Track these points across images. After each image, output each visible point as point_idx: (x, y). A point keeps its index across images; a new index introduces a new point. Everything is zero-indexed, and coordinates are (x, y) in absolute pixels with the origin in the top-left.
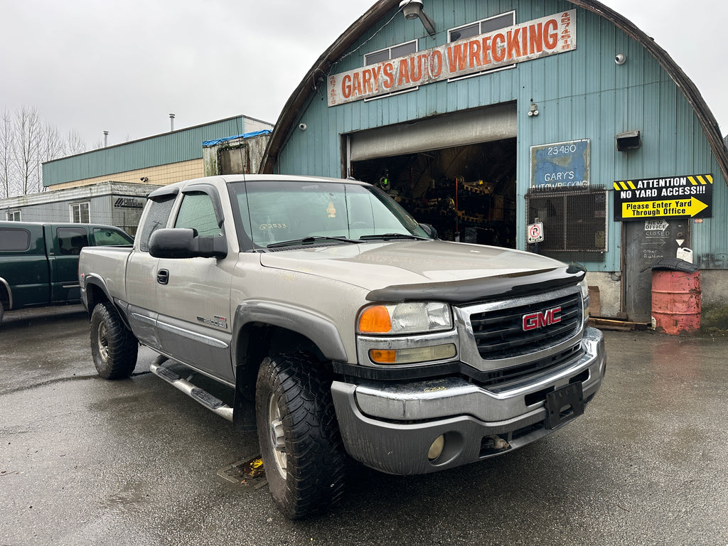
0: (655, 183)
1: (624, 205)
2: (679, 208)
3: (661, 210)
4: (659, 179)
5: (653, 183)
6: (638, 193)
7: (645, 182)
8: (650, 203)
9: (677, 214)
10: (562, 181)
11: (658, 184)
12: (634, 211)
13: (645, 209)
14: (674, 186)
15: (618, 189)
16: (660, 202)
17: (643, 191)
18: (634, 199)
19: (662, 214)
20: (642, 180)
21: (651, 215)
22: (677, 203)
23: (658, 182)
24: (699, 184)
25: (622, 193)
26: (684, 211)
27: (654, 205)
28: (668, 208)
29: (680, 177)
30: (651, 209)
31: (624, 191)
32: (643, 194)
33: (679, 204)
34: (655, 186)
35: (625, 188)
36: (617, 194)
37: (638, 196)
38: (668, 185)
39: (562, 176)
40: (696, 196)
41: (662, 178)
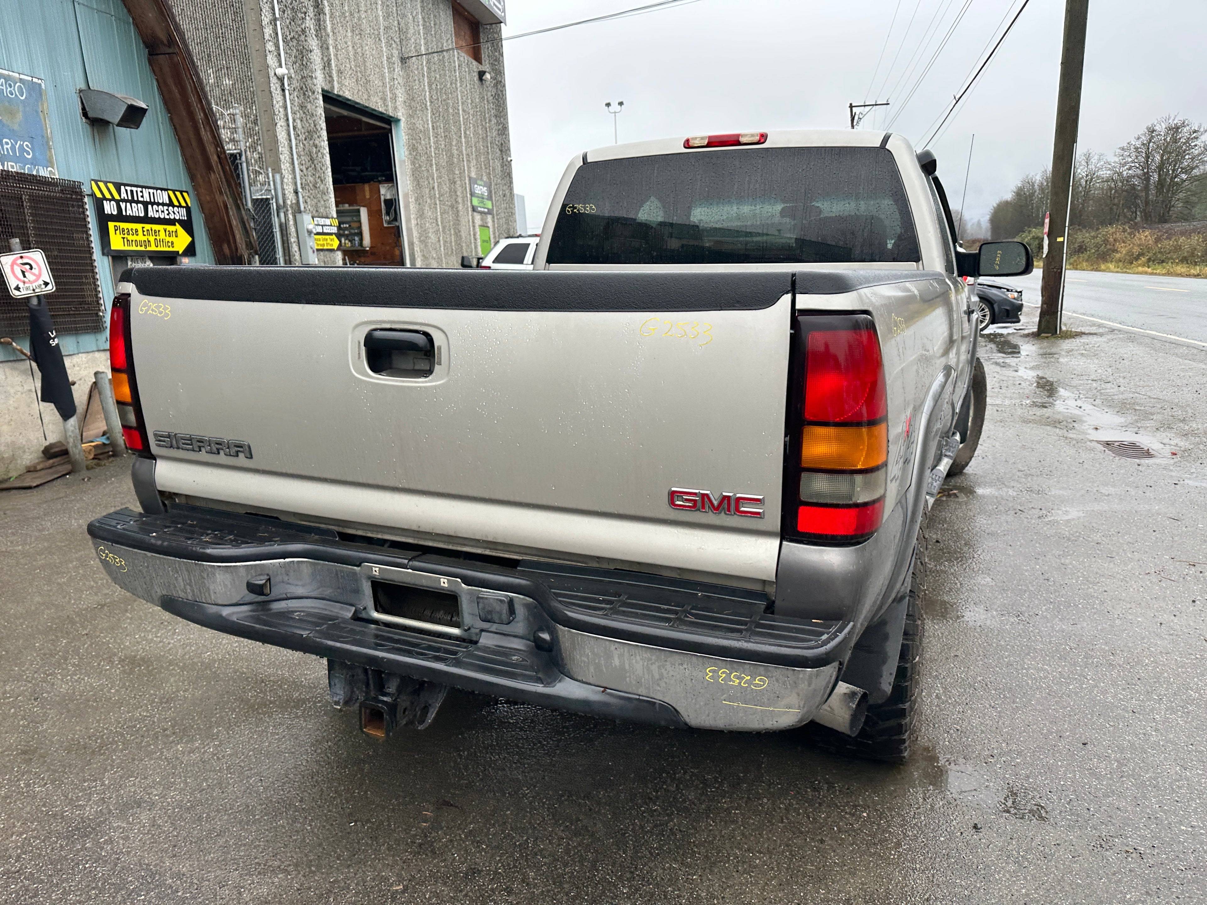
0: (140, 194)
1: (111, 225)
2: (168, 239)
3: (152, 239)
4: (142, 187)
5: (137, 191)
6: (123, 205)
7: (129, 188)
8: (139, 226)
9: (167, 249)
10: (16, 159)
11: (142, 197)
12: (124, 238)
13: (134, 238)
14: (158, 204)
15: (99, 195)
16: (148, 227)
17: (128, 204)
18: (120, 217)
19: (153, 248)
20: (125, 185)
21: (143, 249)
22: (165, 231)
23: (142, 192)
24: (180, 206)
25: (105, 202)
26: (172, 243)
27: (143, 231)
28: (158, 238)
29: (162, 189)
30: (141, 237)
31: (107, 200)
32: (129, 212)
33: (167, 233)
34: (141, 199)
35: (108, 196)
36: (99, 204)
37: (124, 213)
38: (152, 200)
39: (13, 147)
40: (181, 222)
41: (146, 187)
